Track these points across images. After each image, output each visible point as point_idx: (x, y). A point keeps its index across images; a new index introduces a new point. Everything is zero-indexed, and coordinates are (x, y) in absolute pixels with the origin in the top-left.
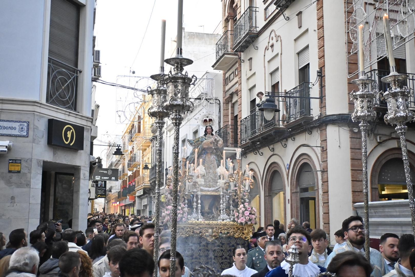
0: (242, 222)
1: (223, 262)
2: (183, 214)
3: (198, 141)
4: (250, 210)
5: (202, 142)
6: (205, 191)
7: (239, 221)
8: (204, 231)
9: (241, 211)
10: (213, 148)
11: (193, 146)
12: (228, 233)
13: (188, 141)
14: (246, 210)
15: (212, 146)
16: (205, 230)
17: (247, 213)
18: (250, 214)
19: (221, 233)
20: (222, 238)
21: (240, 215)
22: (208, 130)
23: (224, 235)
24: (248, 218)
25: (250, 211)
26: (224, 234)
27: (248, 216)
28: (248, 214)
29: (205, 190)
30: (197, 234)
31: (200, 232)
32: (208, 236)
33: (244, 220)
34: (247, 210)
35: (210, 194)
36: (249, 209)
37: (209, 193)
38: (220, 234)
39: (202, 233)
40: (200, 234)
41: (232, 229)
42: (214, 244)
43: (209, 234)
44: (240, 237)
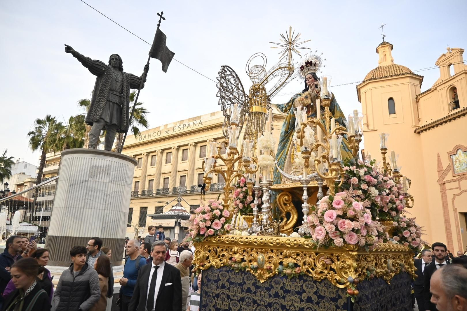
0: (318, 237)
2: (212, 221)
3: (290, 101)
4: (341, 206)
5: (293, 100)
6: (295, 181)
7: (315, 236)
8: (247, 258)
9: (319, 213)
10: (312, 104)
11: (285, 111)
12: (296, 265)
13: (278, 107)
14: (331, 207)
15: (308, 102)
16: (251, 255)
17: (331, 215)
18: (340, 217)
19: (281, 263)
20: (286, 276)
23: (289, 271)
24: (330, 228)
25: (341, 209)
26: (287, 266)
27: (332, 223)
28: (335, 217)
30: (235, 262)
31: (243, 260)
32: (256, 269)
33: (324, 234)
34: (334, 209)
36: (338, 204)
38: (280, 267)
39: (245, 261)
40: (243, 264)
41: (305, 255)
42: (268, 289)
43: (258, 264)
44: (326, 278)
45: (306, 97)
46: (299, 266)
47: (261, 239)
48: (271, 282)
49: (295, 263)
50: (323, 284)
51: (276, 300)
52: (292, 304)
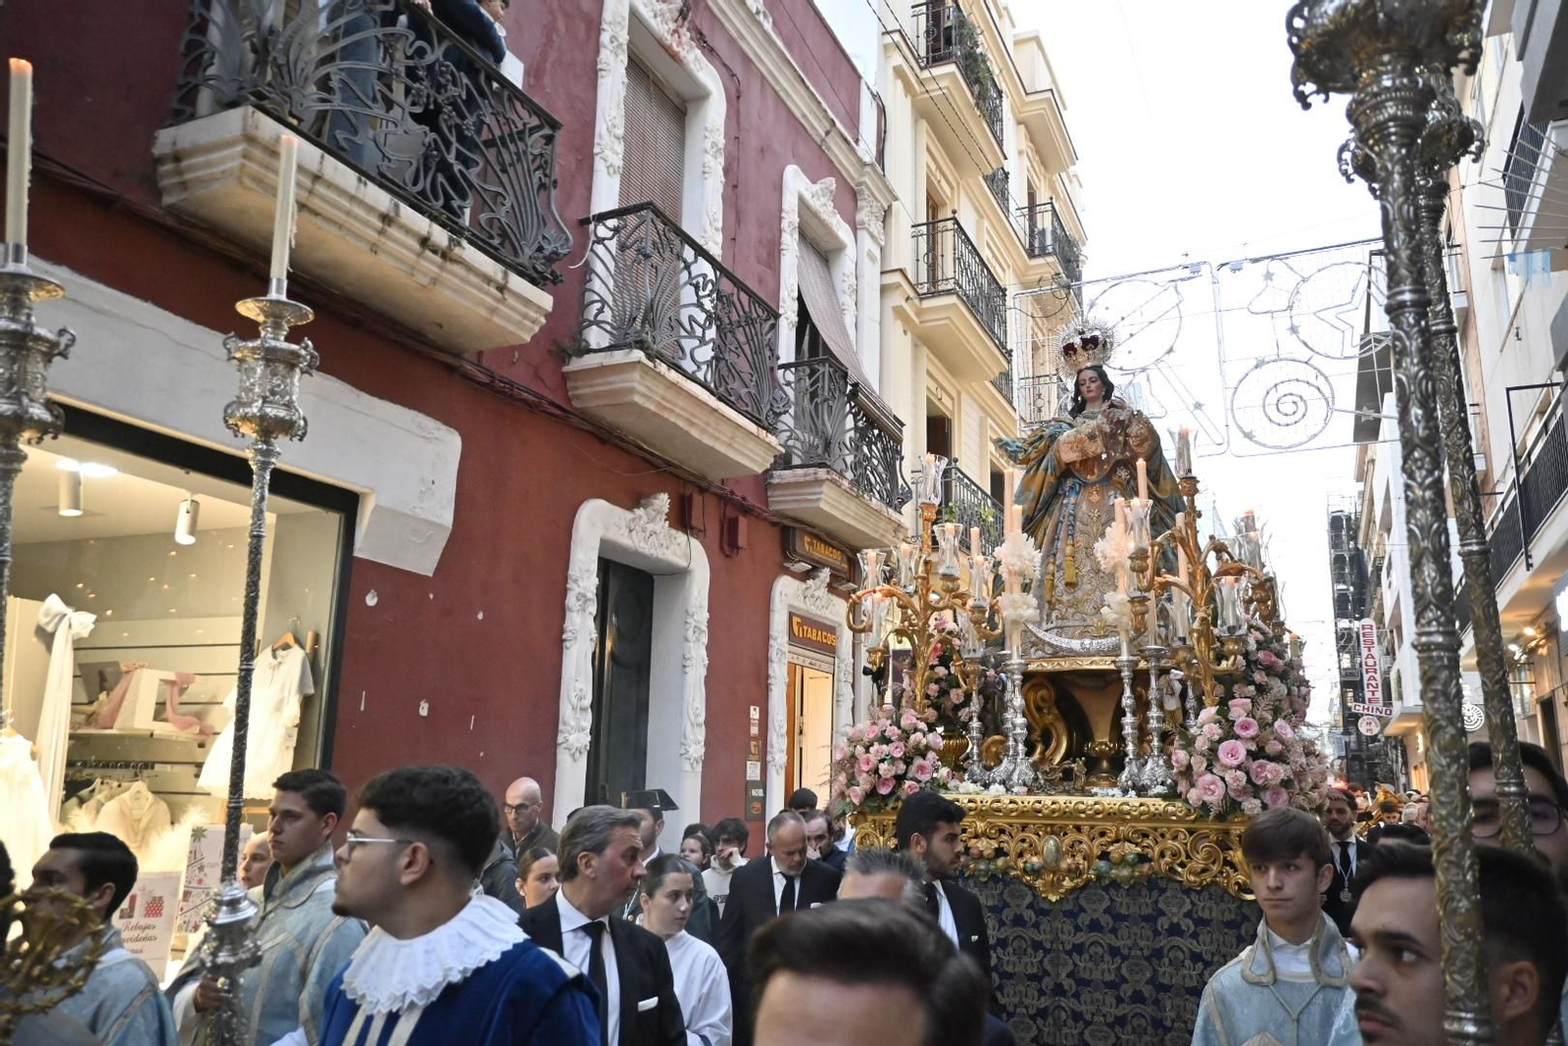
0: (1207, 798)
1: (1124, 1016)
2: (908, 760)
3: (1041, 437)
4: (1253, 732)
5: (1053, 438)
6: (1071, 653)
7: (1193, 795)
8: (1012, 847)
9: (1201, 744)
10: (1104, 456)
11: (1022, 462)
12: (1142, 858)
13: (1001, 447)
14: (1229, 734)
15: (1096, 448)
16: (1023, 841)
17: (1234, 752)
18: (1253, 755)
19: (1104, 856)
20: (1115, 884)
21: (1199, 764)
22: (1084, 389)
23: (1125, 872)
24: (1236, 779)
25: (1253, 739)
26: (1122, 861)
27: (1239, 767)
28: (1242, 755)
29: (1071, 650)
30: (981, 856)
31: (1000, 852)
32: (1037, 873)
33: (1220, 790)
34: (1237, 737)
35: (1094, 667)
36: (1246, 727)
37: (1086, 664)
38: (1102, 864)
39: (1006, 854)
40: (1000, 862)
41: (1163, 835)
42: (1071, 915)
43: (1045, 861)
44: (1214, 883)
45: (1092, 437)
46: (1150, 860)
47: (1053, 803)
48: (1077, 898)
49: (1138, 854)
50: (1205, 895)
51: (1095, 936)
52: (1135, 944)
